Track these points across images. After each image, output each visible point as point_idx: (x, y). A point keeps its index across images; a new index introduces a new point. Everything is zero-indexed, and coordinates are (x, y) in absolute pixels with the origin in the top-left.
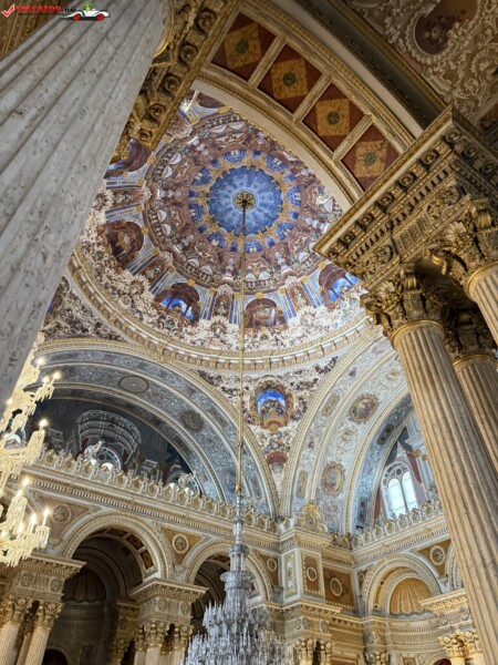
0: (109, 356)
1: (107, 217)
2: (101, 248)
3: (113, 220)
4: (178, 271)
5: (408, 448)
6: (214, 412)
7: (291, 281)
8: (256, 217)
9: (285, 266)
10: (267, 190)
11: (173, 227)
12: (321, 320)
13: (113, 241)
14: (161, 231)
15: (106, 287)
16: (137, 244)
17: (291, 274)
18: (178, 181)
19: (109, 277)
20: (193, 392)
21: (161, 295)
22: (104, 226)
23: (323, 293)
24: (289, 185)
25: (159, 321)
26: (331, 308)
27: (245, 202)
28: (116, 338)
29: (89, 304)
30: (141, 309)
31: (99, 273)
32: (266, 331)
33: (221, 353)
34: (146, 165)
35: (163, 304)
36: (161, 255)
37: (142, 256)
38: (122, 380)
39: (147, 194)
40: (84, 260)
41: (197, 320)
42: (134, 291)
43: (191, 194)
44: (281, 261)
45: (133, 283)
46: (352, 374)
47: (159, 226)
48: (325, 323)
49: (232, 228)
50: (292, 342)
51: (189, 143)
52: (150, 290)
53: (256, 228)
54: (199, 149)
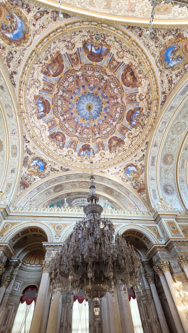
1: (138, 90)
2: (140, 76)
4: (102, 67)
7: (56, 91)
8: (83, 103)
9: (61, 94)
10: (85, 115)
11: (110, 86)
12: (34, 89)
13: (135, 79)
14: (115, 84)
15: (136, 55)
16: (124, 77)
17: (57, 93)
18: (114, 107)
19: (135, 61)
21: (107, 53)
22: (139, 86)
23: (42, 98)
24: (81, 121)
25: (105, 38)
26: (36, 97)
27: (89, 107)
28: (129, 27)
30: (116, 43)
31: (140, 63)
32: (47, 62)
34: (127, 112)
35: (105, 48)
36: (112, 73)
37: (121, 71)
39: (124, 100)
41: (83, 45)
42: (121, 53)
43: (108, 102)
44: (64, 94)
45: (123, 58)
47: (116, 86)
48: (32, 90)
49: (88, 95)
50: (34, 69)
52: (113, 55)
53: (80, 99)
54: (112, 121)
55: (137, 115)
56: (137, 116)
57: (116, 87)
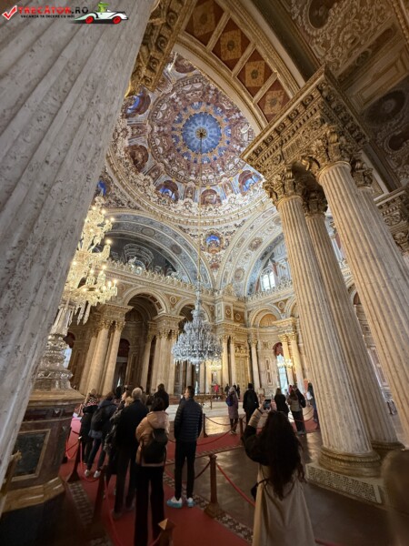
0: (136, 218)
1: (129, 143)
2: (127, 161)
3: (132, 144)
4: (167, 174)
5: (273, 261)
6: (186, 245)
7: (224, 180)
8: (207, 143)
9: (222, 172)
10: (213, 127)
11: (164, 149)
12: (238, 201)
13: (133, 156)
14: (157, 151)
15: (131, 182)
16: (145, 158)
17: (225, 176)
18: (165, 121)
19: (133, 177)
20: (176, 236)
21: (159, 186)
22: (128, 147)
23: (240, 187)
24: (225, 124)
25: (158, 200)
26: (244, 194)
27: (201, 134)
28: (138, 209)
29: (124, 191)
30: (149, 194)
31: (127, 174)
32: (212, 207)
33: (189, 217)
34: (148, 111)
35: (160, 192)
36: (158, 164)
37: (148, 165)
38: (142, 230)
39: (149, 129)
40: (119, 167)
41: (177, 200)
42: (146, 184)
43: (173, 129)
44: (220, 169)
45: (145, 180)
46: (252, 228)
49: (195, 149)
50: (224, 212)
51: (171, 97)
52: (153, 184)
53: (207, 150)
54: (176, 101)
55: (132, 107)
56: (131, 105)
57: (156, 147)
